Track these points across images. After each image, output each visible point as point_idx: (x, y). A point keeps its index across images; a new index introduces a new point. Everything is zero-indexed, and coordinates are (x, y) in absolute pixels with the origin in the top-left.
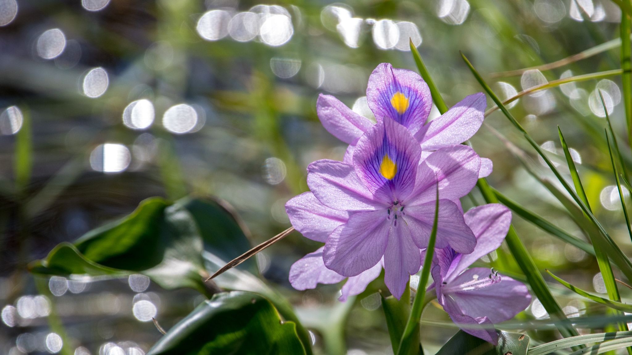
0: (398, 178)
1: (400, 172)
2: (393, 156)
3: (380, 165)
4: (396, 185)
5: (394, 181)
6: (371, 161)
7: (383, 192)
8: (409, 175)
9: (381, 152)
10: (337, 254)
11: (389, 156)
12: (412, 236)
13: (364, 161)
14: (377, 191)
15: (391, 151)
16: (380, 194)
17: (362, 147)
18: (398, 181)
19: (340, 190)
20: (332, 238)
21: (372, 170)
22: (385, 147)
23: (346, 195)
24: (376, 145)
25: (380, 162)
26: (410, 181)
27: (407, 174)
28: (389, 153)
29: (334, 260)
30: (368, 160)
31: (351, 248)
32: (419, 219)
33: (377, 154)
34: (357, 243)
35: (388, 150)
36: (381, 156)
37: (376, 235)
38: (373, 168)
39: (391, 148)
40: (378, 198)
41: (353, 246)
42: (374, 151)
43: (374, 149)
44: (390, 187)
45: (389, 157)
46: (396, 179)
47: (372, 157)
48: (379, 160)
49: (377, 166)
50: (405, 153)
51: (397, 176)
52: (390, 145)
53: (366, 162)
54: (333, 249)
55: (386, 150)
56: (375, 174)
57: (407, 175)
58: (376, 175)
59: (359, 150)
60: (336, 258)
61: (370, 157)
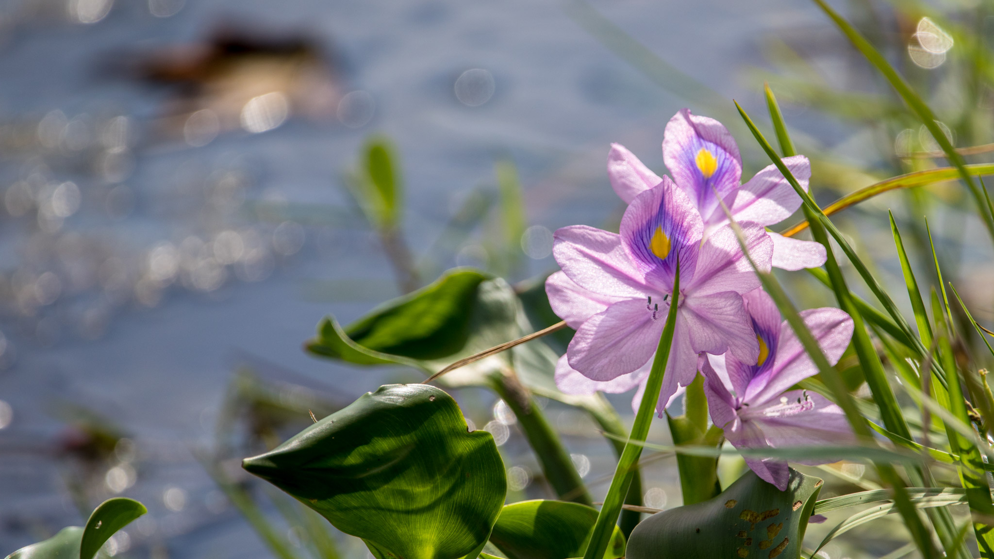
0: (673, 258)
1: (674, 251)
2: (668, 228)
3: (651, 238)
4: (671, 266)
5: (667, 262)
6: (640, 233)
7: (655, 275)
8: (685, 256)
9: (654, 223)
10: (588, 350)
11: (663, 226)
12: (690, 336)
13: (633, 233)
14: (647, 274)
15: (666, 221)
16: (651, 277)
17: (634, 214)
18: (672, 262)
19: (600, 268)
20: (584, 329)
21: (640, 245)
22: (660, 216)
23: (607, 275)
24: (651, 213)
25: (651, 234)
26: (688, 263)
27: (683, 253)
28: (663, 223)
29: (582, 358)
30: (637, 231)
31: (609, 344)
32: (701, 314)
33: (649, 224)
34: (618, 339)
35: (663, 219)
36: (654, 227)
37: (645, 330)
38: (641, 241)
39: (667, 218)
40: (650, 282)
41: (613, 342)
42: (647, 220)
43: (647, 218)
44: (665, 269)
45: (662, 229)
46: (671, 260)
47: (643, 228)
48: (651, 232)
49: (648, 240)
50: (682, 226)
51: (671, 255)
52: (666, 215)
53: (635, 235)
54: (583, 343)
55: (661, 220)
56: (643, 250)
57: (682, 255)
58: (645, 251)
59: (630, 218)
60: (586, 356)
61: (640, 228)
